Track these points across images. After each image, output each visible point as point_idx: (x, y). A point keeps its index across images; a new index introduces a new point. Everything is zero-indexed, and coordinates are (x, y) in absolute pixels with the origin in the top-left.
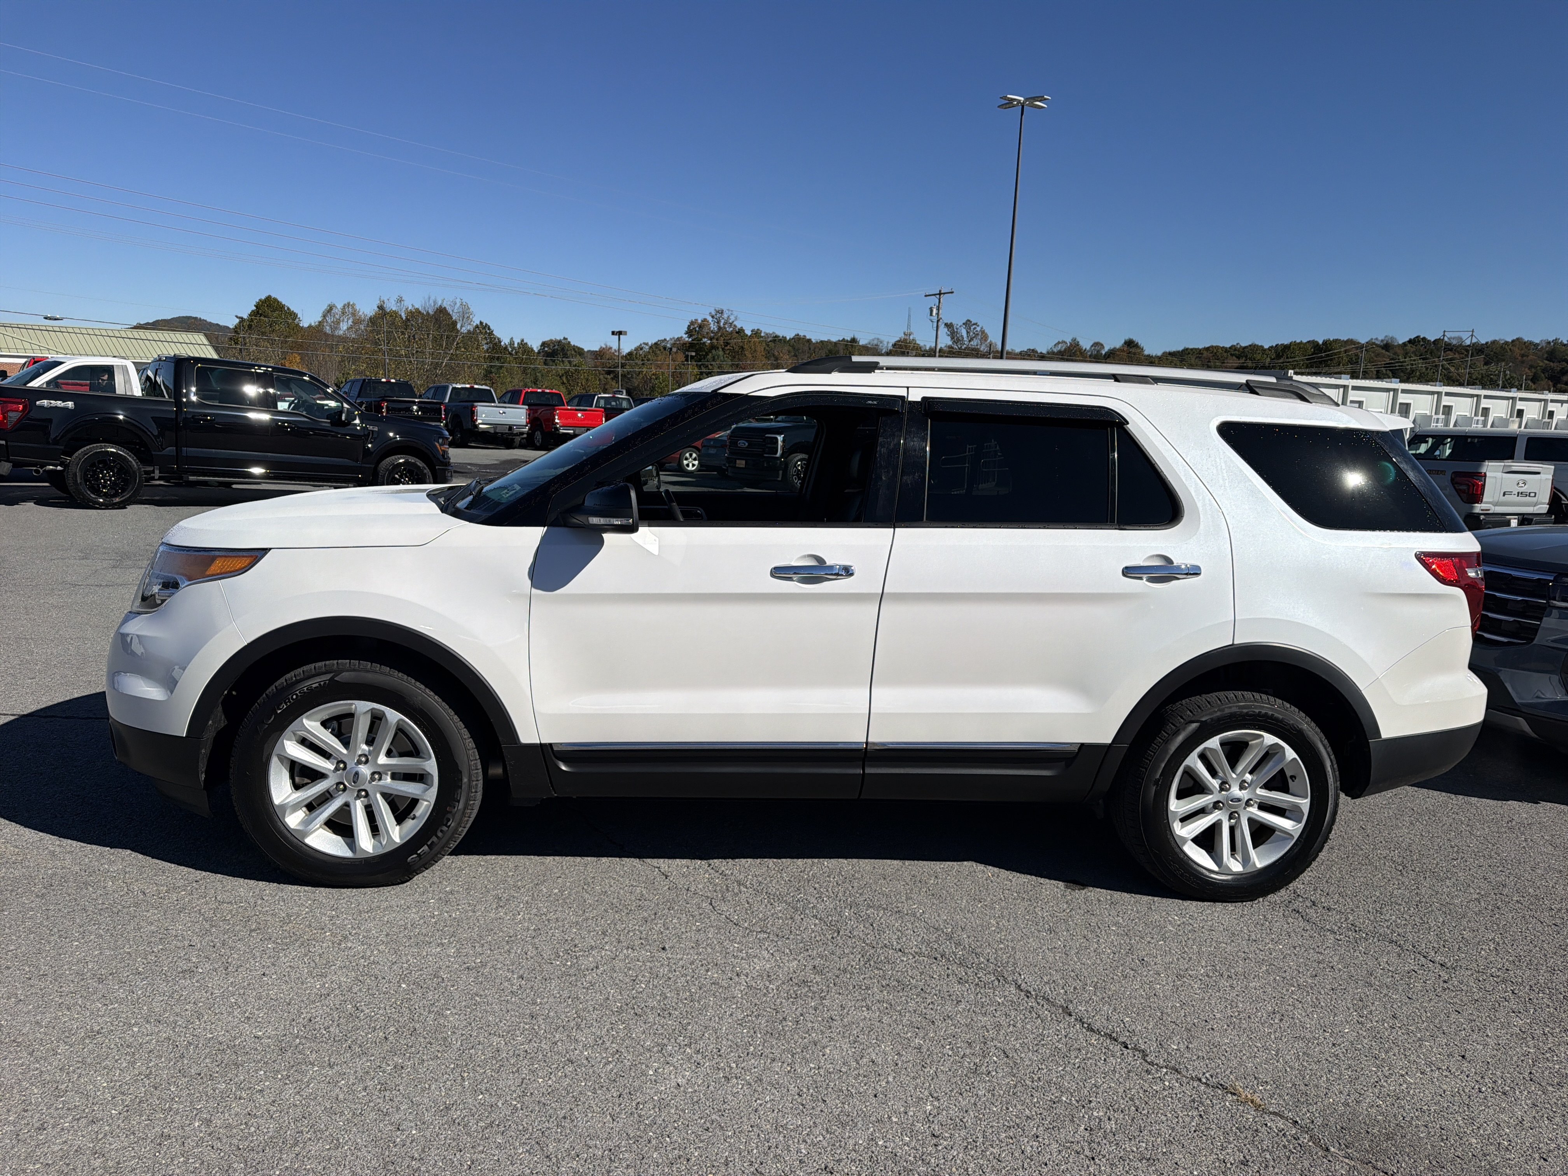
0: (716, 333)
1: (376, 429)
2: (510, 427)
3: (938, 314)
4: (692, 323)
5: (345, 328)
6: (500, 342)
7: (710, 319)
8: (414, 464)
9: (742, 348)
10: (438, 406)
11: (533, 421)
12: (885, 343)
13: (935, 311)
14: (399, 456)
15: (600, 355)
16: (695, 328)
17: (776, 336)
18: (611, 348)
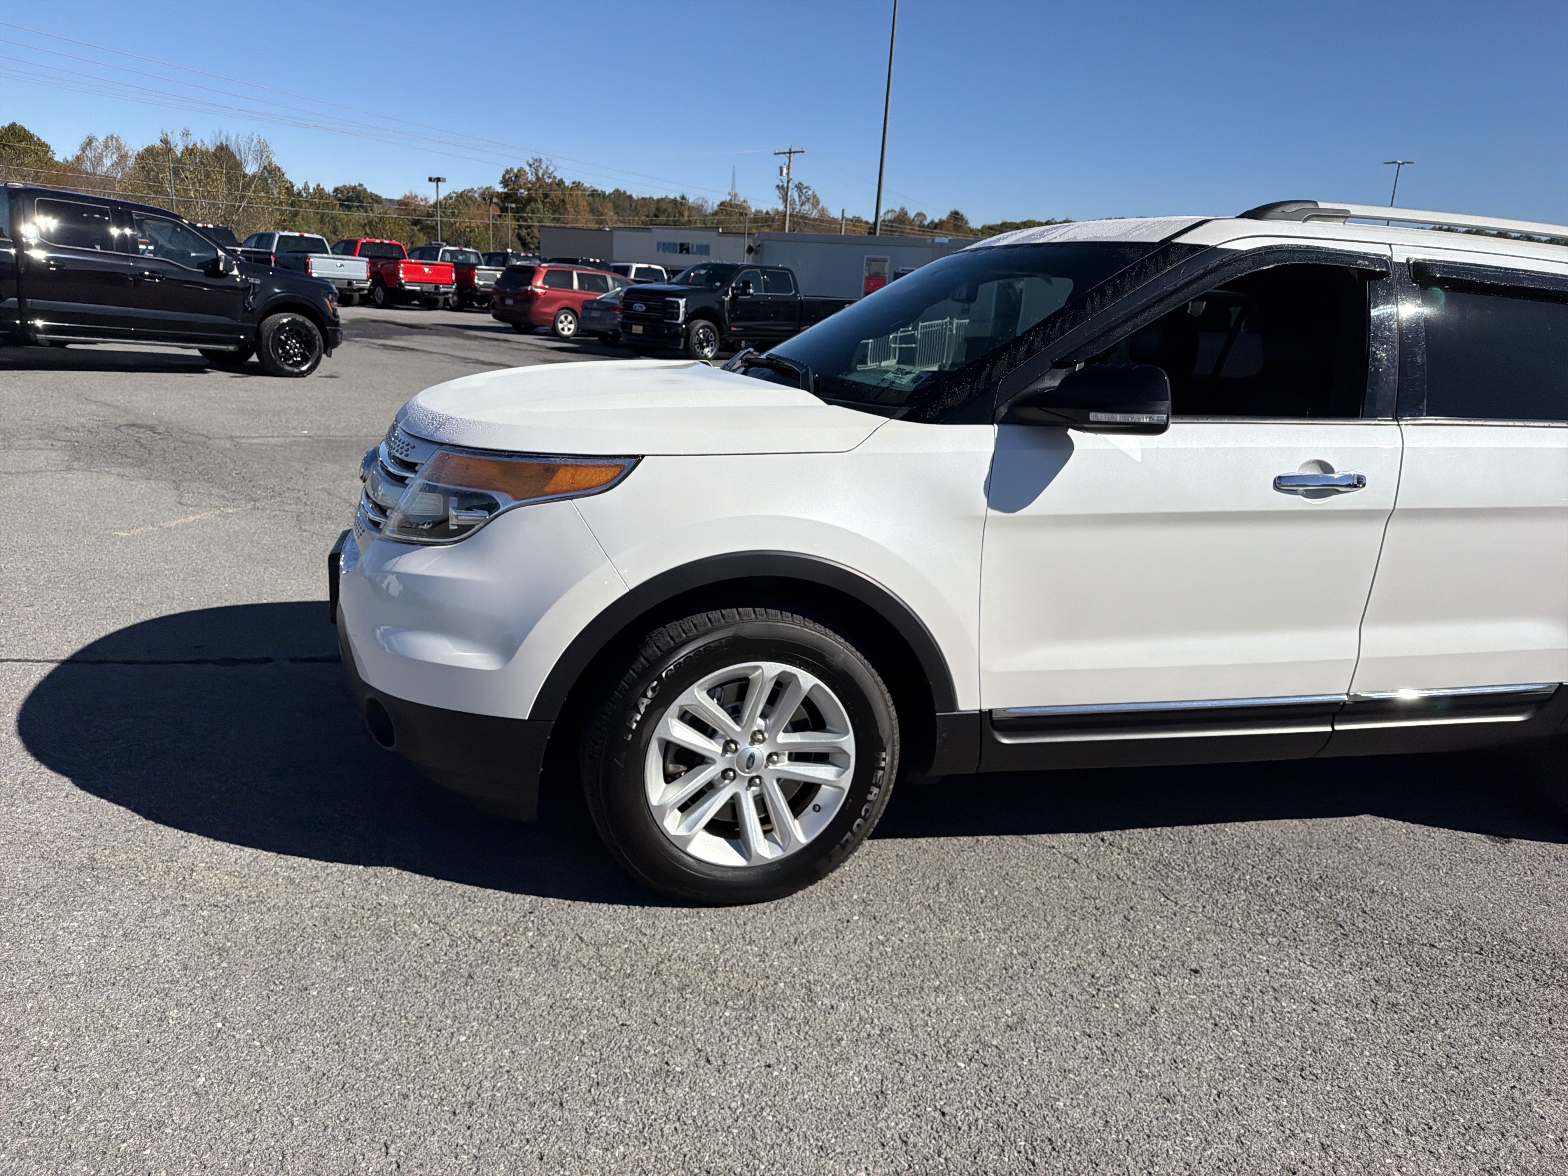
0: (533, 184)
1: (258, 282)
2: (350, 283)
3: (788, 174)
4: (507, 172)
5: (109, 164)
6: (292, 186)
7: (527, 168)
8: (303, 324)
9: (563, 201)
10: (267, 257)
11: (374, 275)
12: (710, 203)
13: (785, 171)
14: (282, 314)
15: (404, 204)
16: (510, 178)
17: (594, 190)
18: (416, 197)
